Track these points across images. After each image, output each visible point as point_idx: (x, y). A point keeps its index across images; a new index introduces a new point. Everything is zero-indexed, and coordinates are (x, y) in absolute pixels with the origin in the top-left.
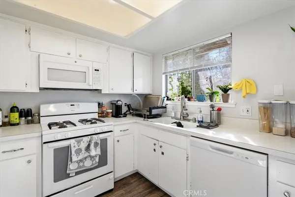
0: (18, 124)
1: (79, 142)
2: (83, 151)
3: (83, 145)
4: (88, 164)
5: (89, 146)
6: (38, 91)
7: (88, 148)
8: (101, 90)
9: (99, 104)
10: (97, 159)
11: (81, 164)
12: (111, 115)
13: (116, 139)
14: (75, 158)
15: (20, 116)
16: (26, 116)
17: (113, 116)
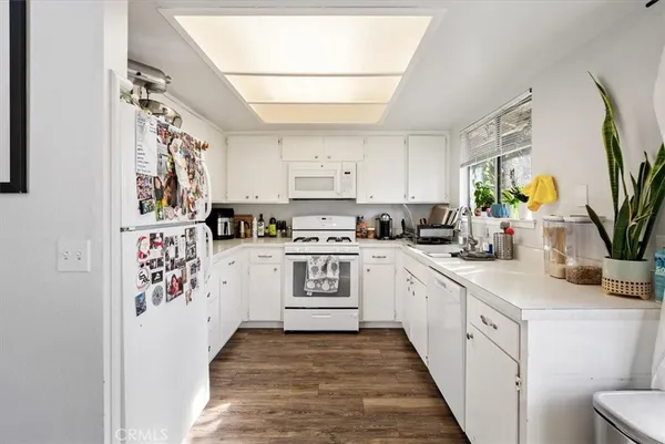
0: (275, 236)
1: (315, 259)
2: (320, 271)
3: (320, 264)
4: (326, 287)
5: (326, 265)
6: (287, 202)
7: (325, 268)
8: (355, 199)
9: (358, 218)
10: (336, 285)
11: (319, 285)
12: (372, 235)
13: (366, 267)
14: (311, 277)
15: (277, 228)
16: (281, 229)
17: (376, 237)
